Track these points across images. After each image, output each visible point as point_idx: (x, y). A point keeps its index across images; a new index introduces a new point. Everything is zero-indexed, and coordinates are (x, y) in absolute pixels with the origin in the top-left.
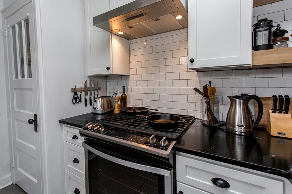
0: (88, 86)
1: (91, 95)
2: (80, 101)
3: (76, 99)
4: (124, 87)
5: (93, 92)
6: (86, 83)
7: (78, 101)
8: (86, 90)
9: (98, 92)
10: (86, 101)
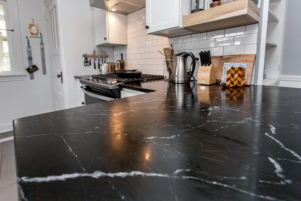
0: (97, 54)
1: (99, 61)
2: (90, 64)
3: (87, 62)
4: (122, 55)
5: (101, 59)
6: (94, 52)
7: (88, 64)
8: (94, 56)
9: (105, 59)
10: (95, 65)
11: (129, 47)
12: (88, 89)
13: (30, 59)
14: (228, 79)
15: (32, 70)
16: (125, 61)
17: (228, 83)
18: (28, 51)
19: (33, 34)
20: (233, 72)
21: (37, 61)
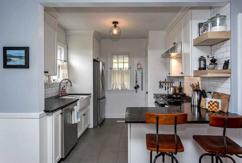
0: (167, 81)
2: (163, 87)
3: (161, 86)
4: (180, 82)
5: (169, 84)
6: (166, 80)
8: (165, 82)
9: (172, 84)
10: (165, 88)
12: (156, 102)
13: (136, 82)
14: (209, 107)
15: (137, 87)
16: (182, 87)
17: (209, 109)
18: (136, 78)
19: (139, 69)
20: (211, 103)
21: (139, 83)
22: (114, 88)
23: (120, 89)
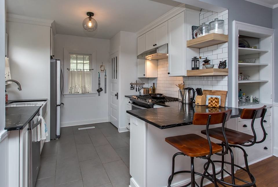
0: (138, 83)
1: (139, 86)
2: (134, 89)
3: (132, 88)
4: (154, 84)
5: (140, 85)
6: (137, 81)
7: (133, 88)
8: (137, 84)
9: (143, 86)
10: (136, 89)
11: (158, 79)
12: (134, 103)
13: (99, 84)
14: (209, 103)
15: (100, 90)
16: (156, 87)
17: (210, 105)
18: (99, 80)
19: (102, 71)
20: (212, 100)
21: (102, 86)
22: (73, 92)
23: (80, 92)
